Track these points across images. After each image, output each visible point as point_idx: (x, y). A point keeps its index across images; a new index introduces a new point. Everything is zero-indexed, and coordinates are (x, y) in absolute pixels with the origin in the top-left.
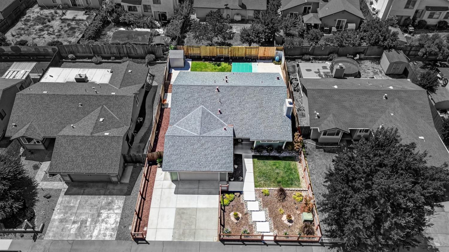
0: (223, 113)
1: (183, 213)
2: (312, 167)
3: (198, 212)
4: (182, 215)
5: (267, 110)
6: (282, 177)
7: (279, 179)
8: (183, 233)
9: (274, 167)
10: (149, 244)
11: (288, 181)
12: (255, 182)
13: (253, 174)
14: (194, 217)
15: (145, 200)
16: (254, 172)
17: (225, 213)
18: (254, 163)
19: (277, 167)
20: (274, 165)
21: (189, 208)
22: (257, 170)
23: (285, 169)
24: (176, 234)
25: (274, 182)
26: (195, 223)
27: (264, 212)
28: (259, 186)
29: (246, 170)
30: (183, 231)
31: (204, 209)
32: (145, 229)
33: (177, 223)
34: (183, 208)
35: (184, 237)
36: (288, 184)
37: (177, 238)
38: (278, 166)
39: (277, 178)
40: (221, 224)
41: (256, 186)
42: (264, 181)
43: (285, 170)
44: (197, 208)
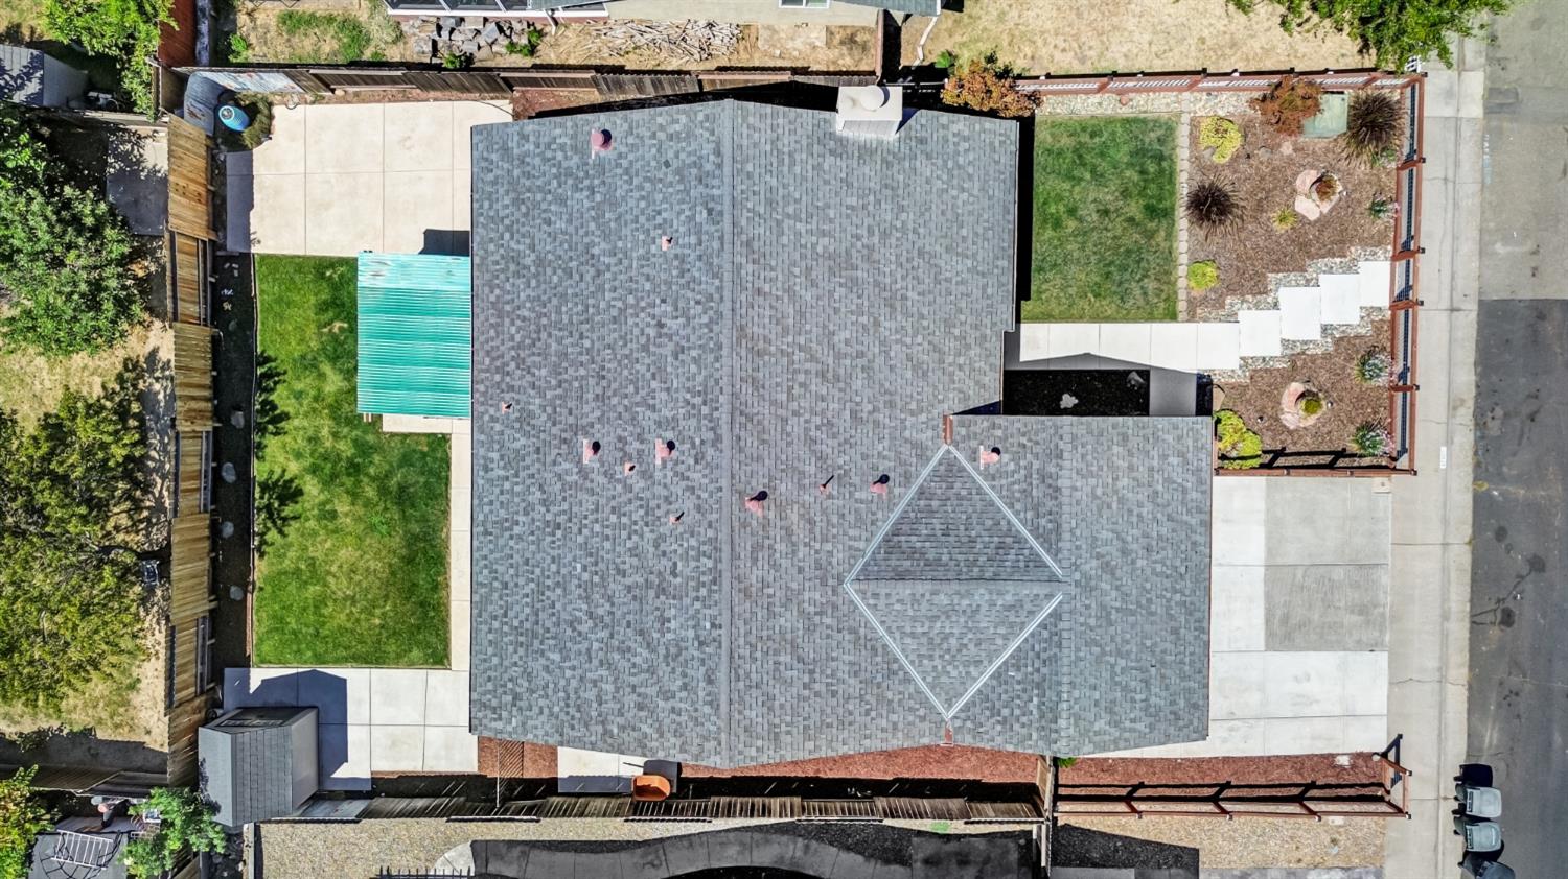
0: (884, 467)
1: (1285, 619)
2: (1064, 50)
3: (1280, 561)
4: (1293, 621)
5: (863, 231)
6: (1125, 194)
7: (1134, 209)
8: (1361, 613)
9: (1072, 224)
10: (1400, 736)
11: (1143, 172)
12: (1151, 318)
13: (1106, 326)
14: (1300, 573)
15: (1229, 783)
16: (1097, 318)
17: (1287, 451)
18: (1047, 317)
19: (1072, 212)
20: (1058, 224)
21: (1268, 596)
22: (1083, 303)
23: (1081, 179)
24: (1364, 639)
25: (1150, 235)
26: (1322, 570)
27: (1282, 289)
28: (1171, 300)
29: (1087, 356)
30: (1352, 612)
31: (1269, 537)
32: (1344, 761)
33: (1326, 638)
34: (1268, 621)
35: (1375, 606)
36: (1161, 172)
37: (1376, 634)
38: (1062, 208)
39: (1131, 220)
40: (1331, 466)
41: (1172, 316)
42: (1145, 276)
43: (1088, 176)
44: (1268, 567)
